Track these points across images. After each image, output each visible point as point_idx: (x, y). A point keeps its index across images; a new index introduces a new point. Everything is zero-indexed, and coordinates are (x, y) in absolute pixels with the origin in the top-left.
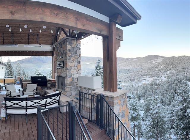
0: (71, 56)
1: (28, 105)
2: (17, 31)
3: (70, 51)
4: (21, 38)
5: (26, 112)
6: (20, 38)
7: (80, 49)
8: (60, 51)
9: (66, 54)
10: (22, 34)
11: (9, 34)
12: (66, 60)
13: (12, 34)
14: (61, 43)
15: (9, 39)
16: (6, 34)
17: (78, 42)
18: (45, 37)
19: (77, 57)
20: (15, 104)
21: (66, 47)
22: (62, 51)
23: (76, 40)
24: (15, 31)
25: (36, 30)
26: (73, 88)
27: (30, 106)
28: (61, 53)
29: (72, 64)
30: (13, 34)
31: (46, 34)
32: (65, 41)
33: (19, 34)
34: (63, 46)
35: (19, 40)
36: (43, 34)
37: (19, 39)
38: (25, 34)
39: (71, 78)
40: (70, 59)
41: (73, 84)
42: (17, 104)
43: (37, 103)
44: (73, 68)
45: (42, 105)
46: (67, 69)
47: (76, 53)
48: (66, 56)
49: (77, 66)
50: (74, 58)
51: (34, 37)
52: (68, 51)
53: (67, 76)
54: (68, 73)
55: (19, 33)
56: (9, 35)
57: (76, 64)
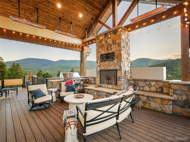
2: (45, 7)
4: (48, 20)
5: (118, 121)
6: (46, 19)
7: (129, 41)
8: (106, 42)
9: (119, 44)
10: (50, 15)
11: (31, 7)
15: (28, 15)
16: (25, 5)
18: (78, 28)
24: (42, 6)
25: (70, 16)
28: (109, 44)
30: (37, 9)
31: (80, 25)
32: (119, 30)
33: (47, 14)
34: (113, 36)
36: (76, 24)
37: (46, 21)
38: (55, 17)
41: (126, 77)
46: (121, 60)
54: (122, 65)
55: (47, 12)
56: (29, 8)
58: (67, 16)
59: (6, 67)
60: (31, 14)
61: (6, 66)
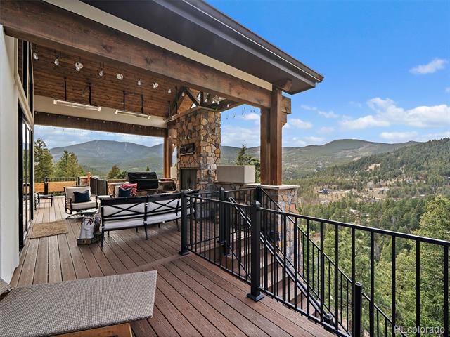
0: (206, 136)
1: (149, 210)
3: (205, 127)
4: (106, 95)
5: (146, 222)
6: (103, 94)
7: (219, 126)
8: (187, 127)
9: (199, 132)
10: (109, 89)
11: (81, 83)
12: (200, 141)
13: (88, 84)
14: (189, 115)
15: (78, 92)
16: (73, 81)
17: (217, 115)
19: (214, 138)
20: (124, 210)
21: (200, 121)
22: (190, 128)
23: (215, 112)
24: (96, 79)
26: (209, 185)
27: (152, 212)
28: (190, 131)
29: (208, 149)
30: (90, 84)
32: (198, 112)
33: (105, 88)
34: (193, 120)
35: (101, 98)
38: (115, 91)
39: (206, 170)
40: (205, 140)
41: (209, 179)
42: (127, 209)
43: (165, 205)
44: (210, 154)
45: (173, 208)
46: (200, 156)
47: (213, 131)
48: (199, 135)
49: (215, 152)
50: (211, 140)
51: (133, 99)
52: (202, 128)
53: (200, 166)
54: (201, 162)
55: (103, 86)
56: (79, 84)
57: (214, 148)
58: (134, 88)
59: (52, 160)
60: (81, 90)
61: (52, 158)
